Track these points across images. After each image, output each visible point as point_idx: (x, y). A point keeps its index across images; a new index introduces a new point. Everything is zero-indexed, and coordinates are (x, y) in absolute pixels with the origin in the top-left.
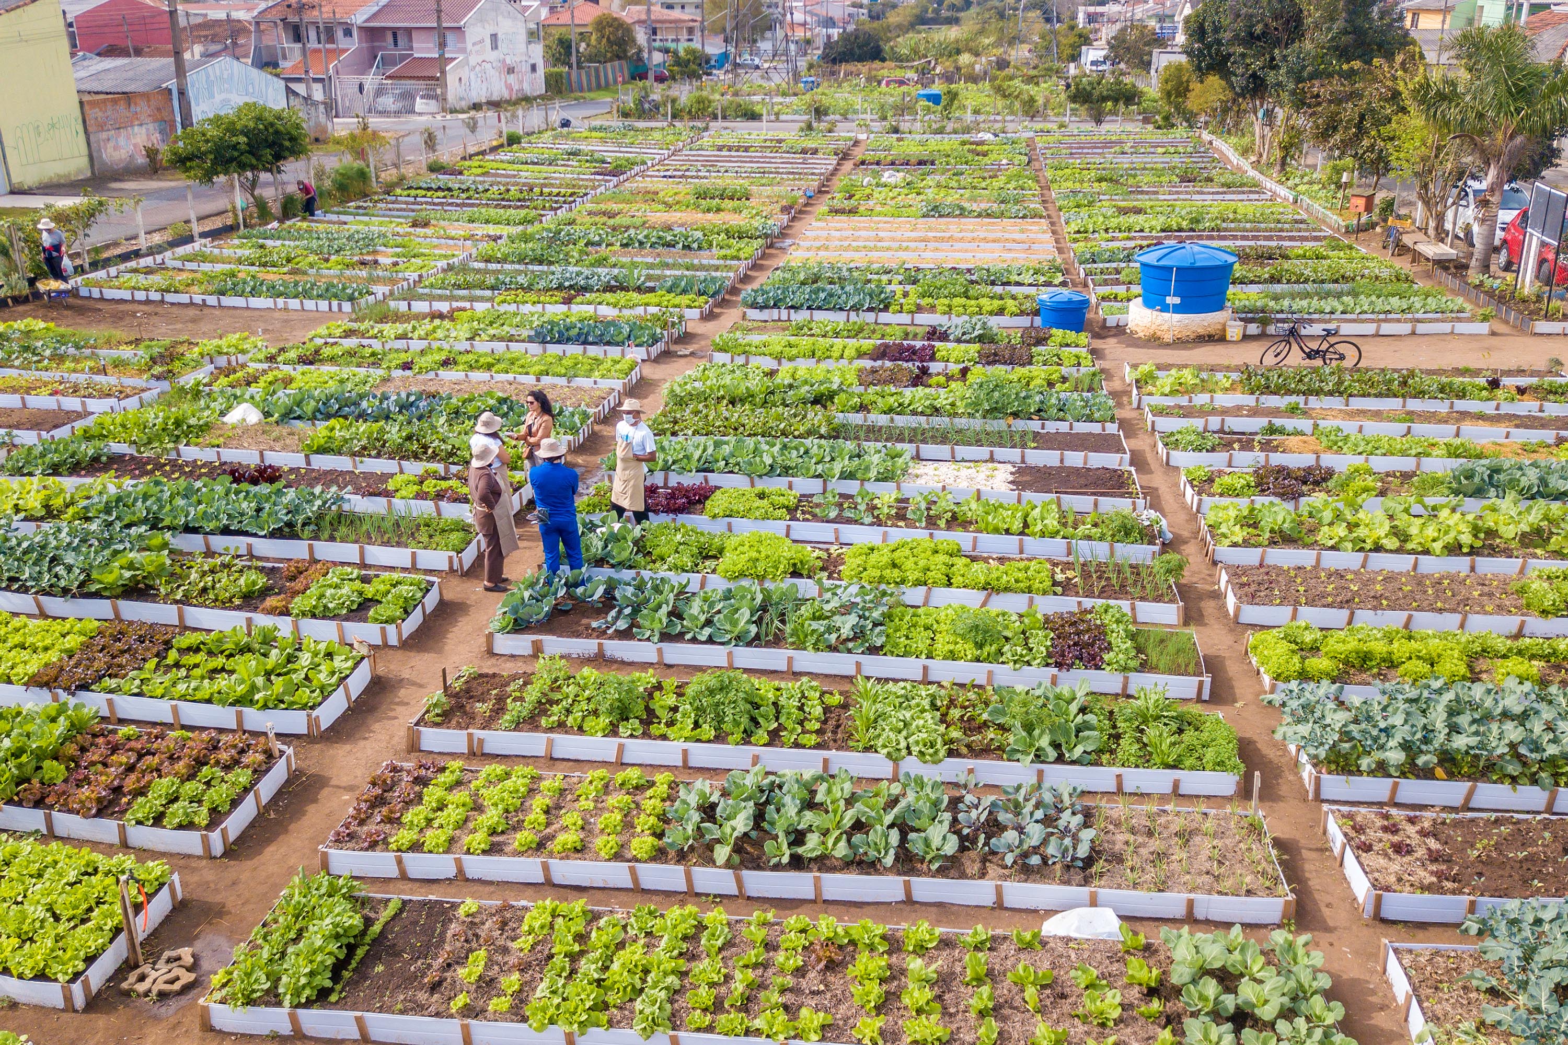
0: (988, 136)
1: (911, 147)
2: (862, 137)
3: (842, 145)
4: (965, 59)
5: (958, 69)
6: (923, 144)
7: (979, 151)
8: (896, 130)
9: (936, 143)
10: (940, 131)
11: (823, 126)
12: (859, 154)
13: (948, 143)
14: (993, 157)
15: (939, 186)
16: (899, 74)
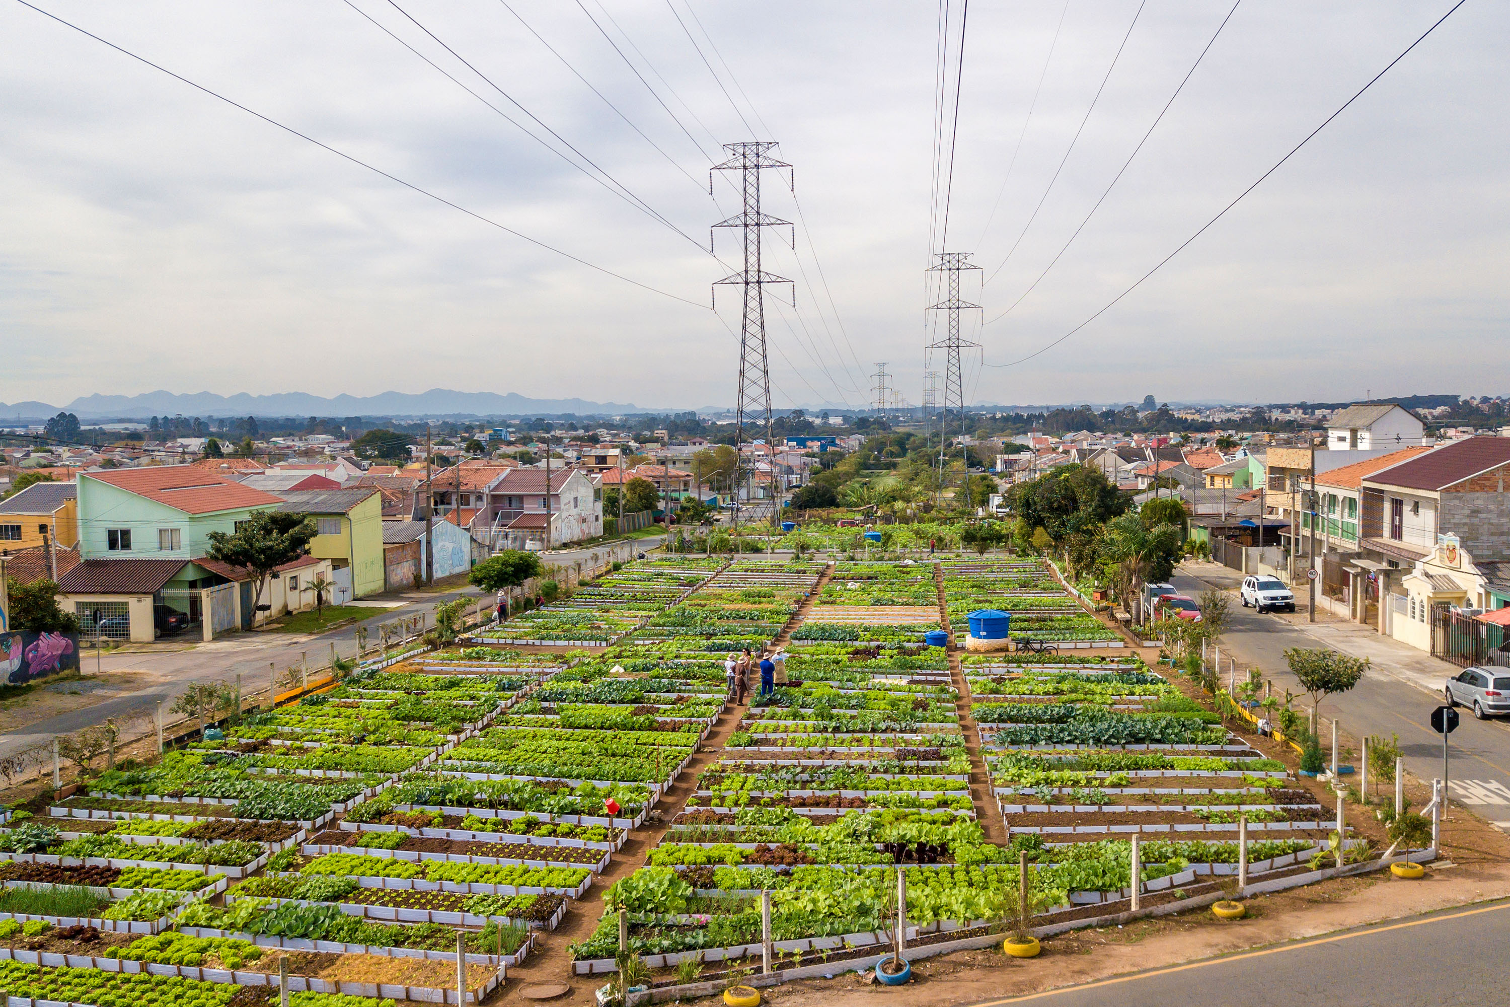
0: (910, 562)
1: (862, 568)
2: (832, 563)
3: (820, 568)
4: (899, 505)
5: (895, 512)
6: (869, 567)
7: (904, 571)
8: (852, 559)
9: (878, 567)
10: (881, 559)
11: (806, 556)
12: (831, 573)
13: (885, 566)
14: (912, 575)
15: (880, 590)
16: (850, 516)
